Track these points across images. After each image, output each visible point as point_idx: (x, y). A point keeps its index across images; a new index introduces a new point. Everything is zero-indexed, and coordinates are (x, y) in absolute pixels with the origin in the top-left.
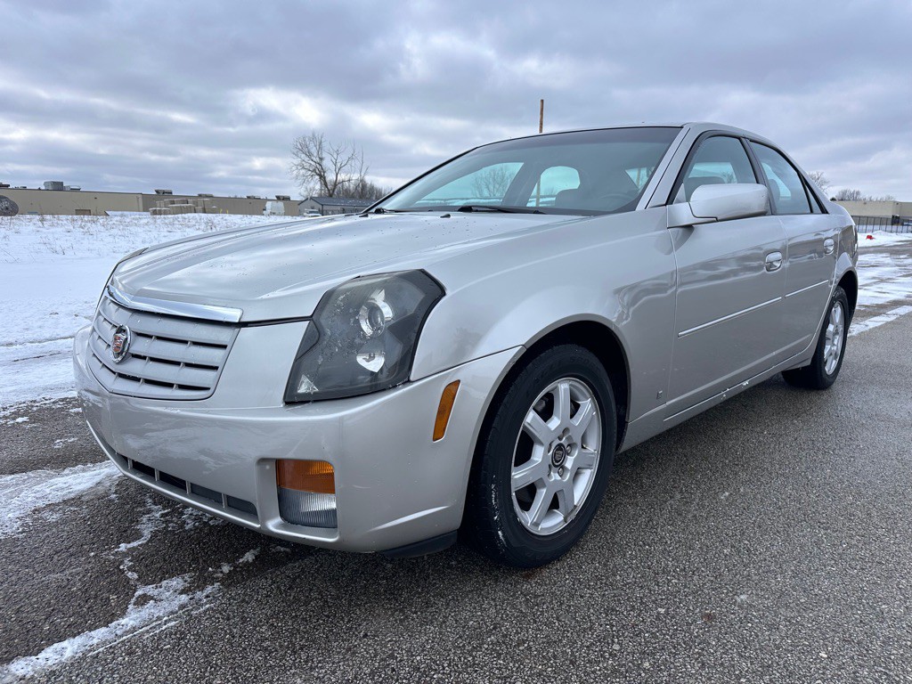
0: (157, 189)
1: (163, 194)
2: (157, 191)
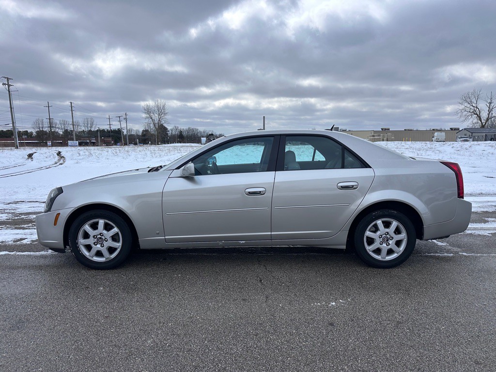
0: (382, 128)
1: (385, 130)
2: (382, 129)
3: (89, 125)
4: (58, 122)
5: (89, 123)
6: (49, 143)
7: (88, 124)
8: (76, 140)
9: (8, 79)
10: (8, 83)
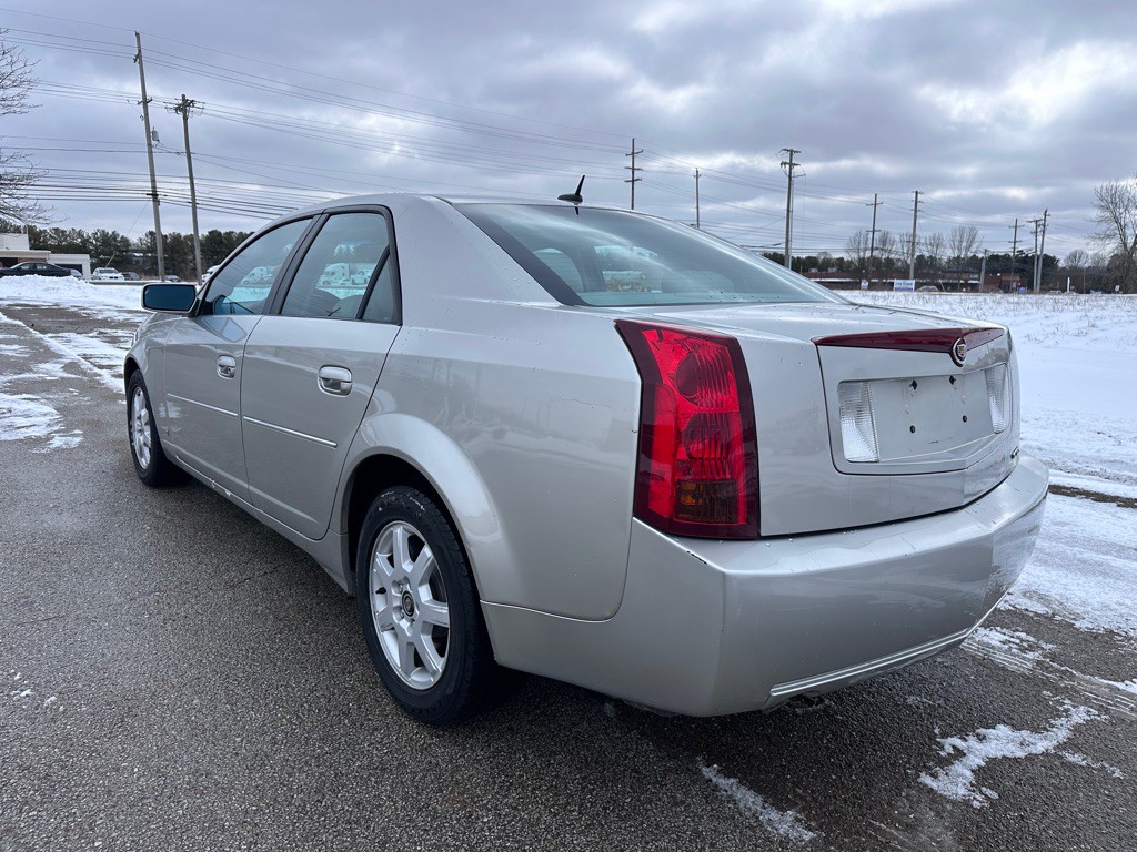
3: (964, 244)
4: (897, 238)
5: (965, 238)
6: (865, 284)
7: (961, 242)
8: (915, 278)
9: (792, 152)
10: (791, 160)
